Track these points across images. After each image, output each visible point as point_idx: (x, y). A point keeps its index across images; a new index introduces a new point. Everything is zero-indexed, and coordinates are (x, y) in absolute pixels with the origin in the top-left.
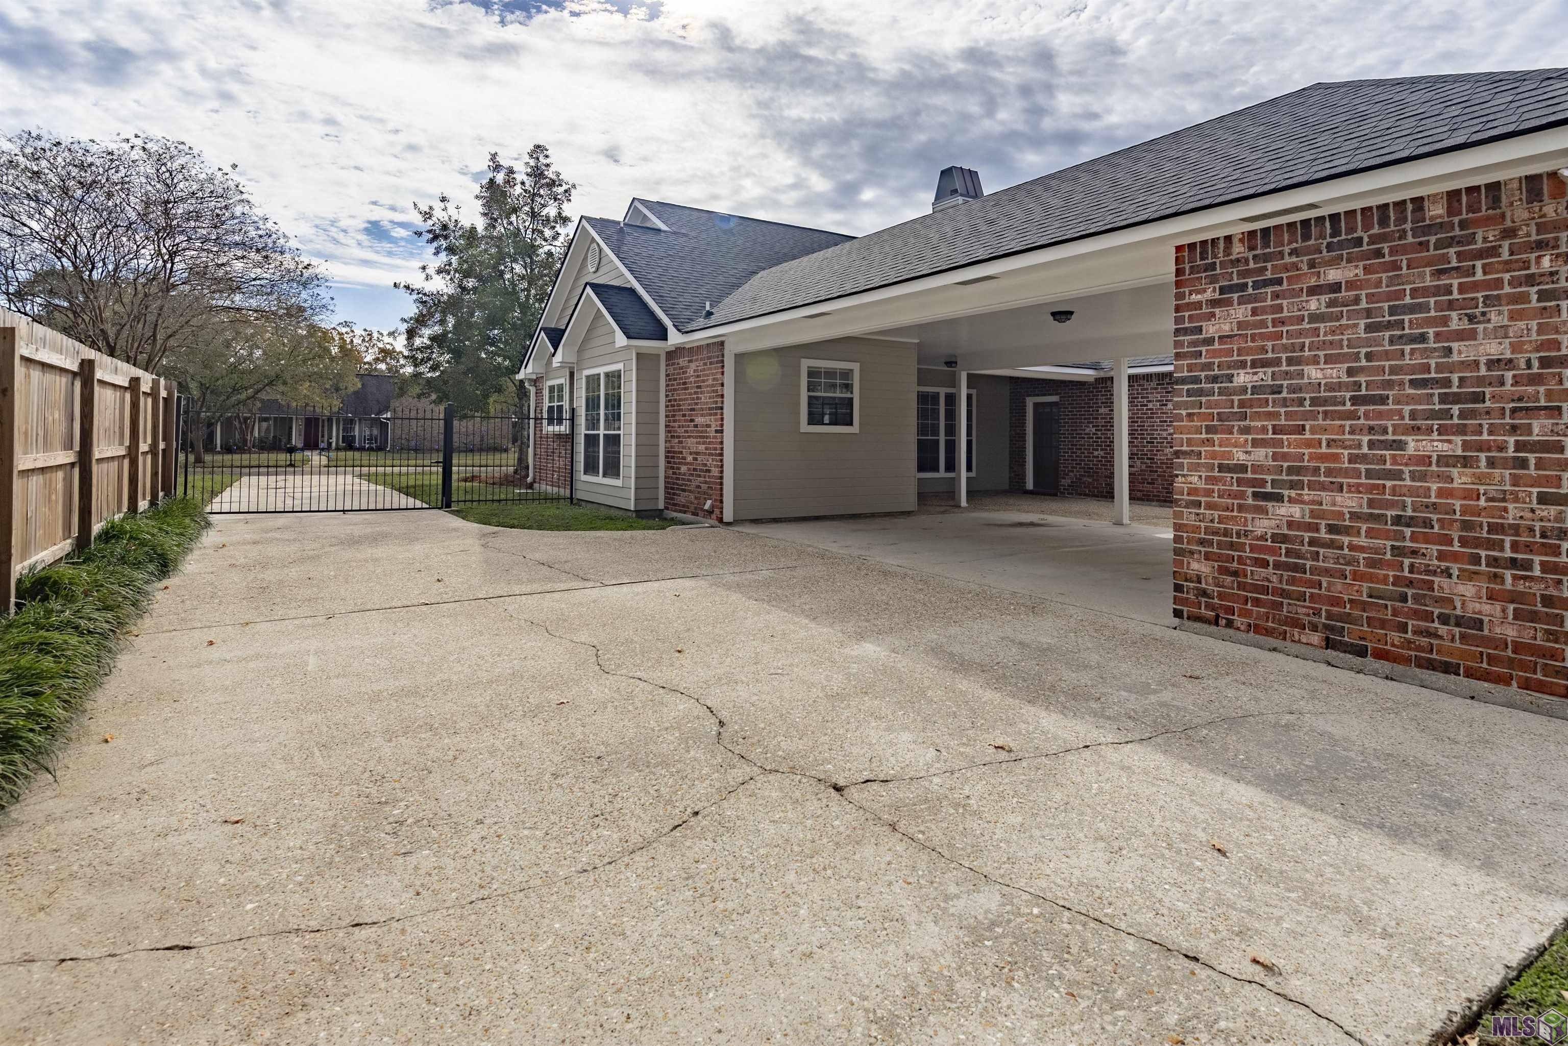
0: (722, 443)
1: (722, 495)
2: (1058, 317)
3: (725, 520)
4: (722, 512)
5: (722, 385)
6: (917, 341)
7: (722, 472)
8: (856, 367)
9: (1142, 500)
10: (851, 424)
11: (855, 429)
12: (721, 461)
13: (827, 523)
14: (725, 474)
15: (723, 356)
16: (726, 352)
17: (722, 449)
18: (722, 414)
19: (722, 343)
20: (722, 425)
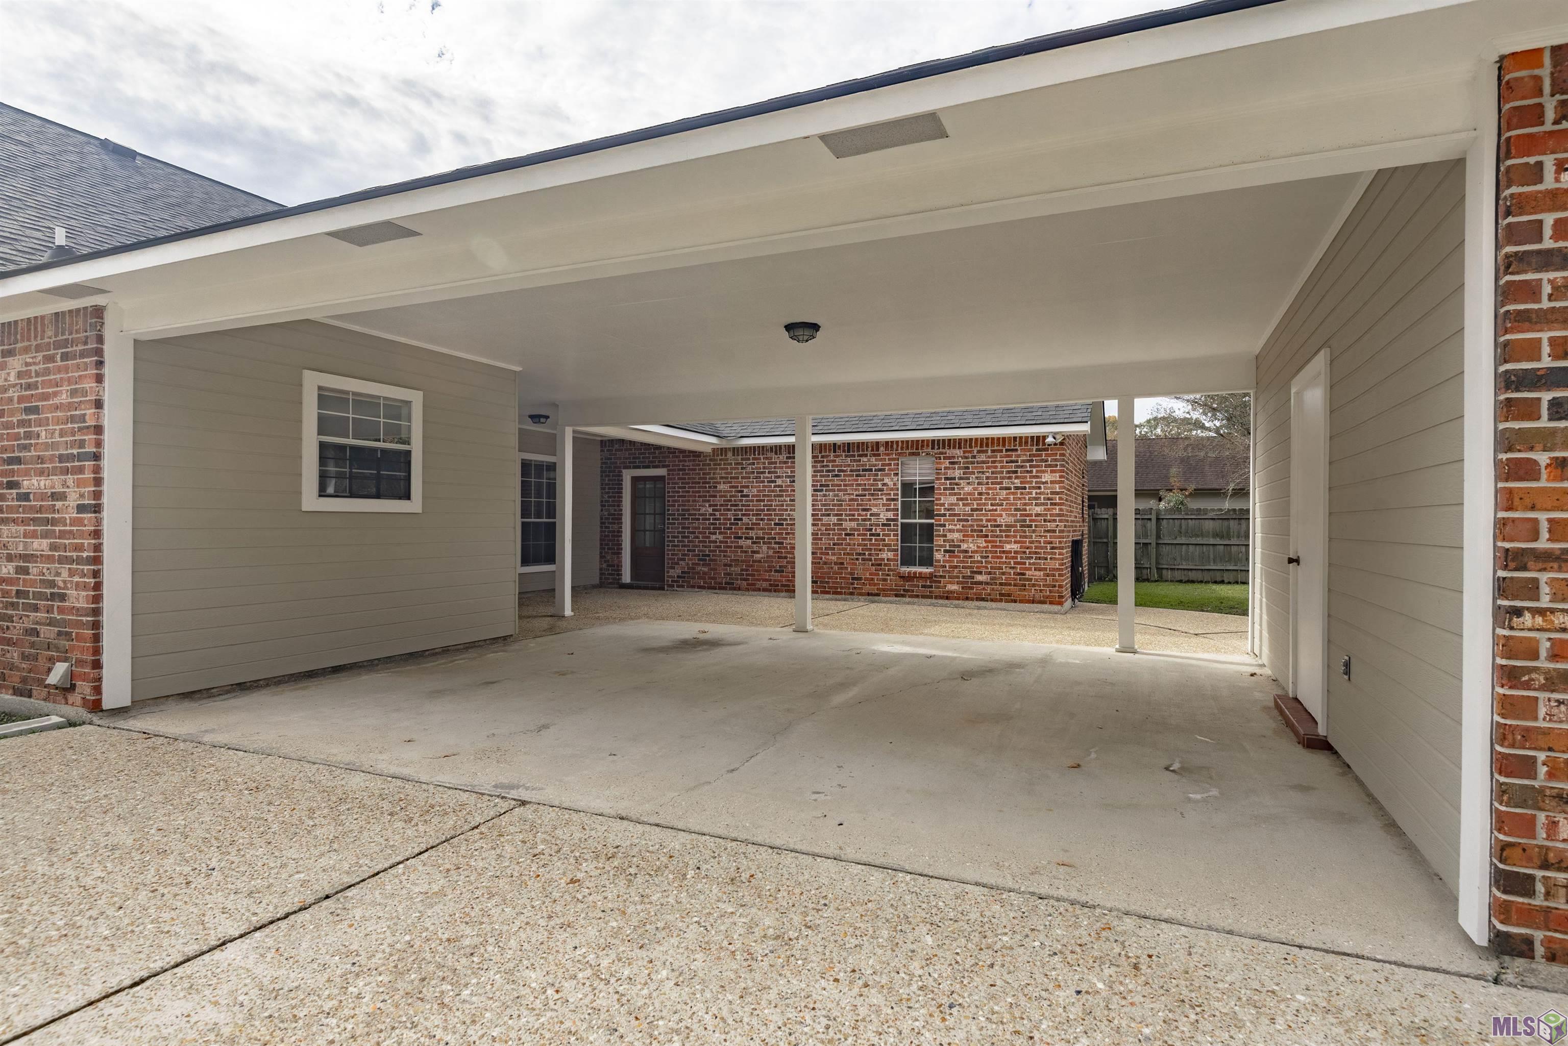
0: (97, 534)
1: (97, 651)
2: (799, 332)
3: (107, 704)
4: (98, 690)
5: (99, 404)
6: (518, 369)
7: (98, 599)
8: (416, 398)
9: (770, 591)
10: (408, 497)
11: (414, 505)
12: (96, 574)
13: (366, 679)
14: (107, 604)
15: (100, 339)
16: (109, 334)
17: (98, 548)
18: (97, 470)
19: (98, 312)
20: (98, 495)
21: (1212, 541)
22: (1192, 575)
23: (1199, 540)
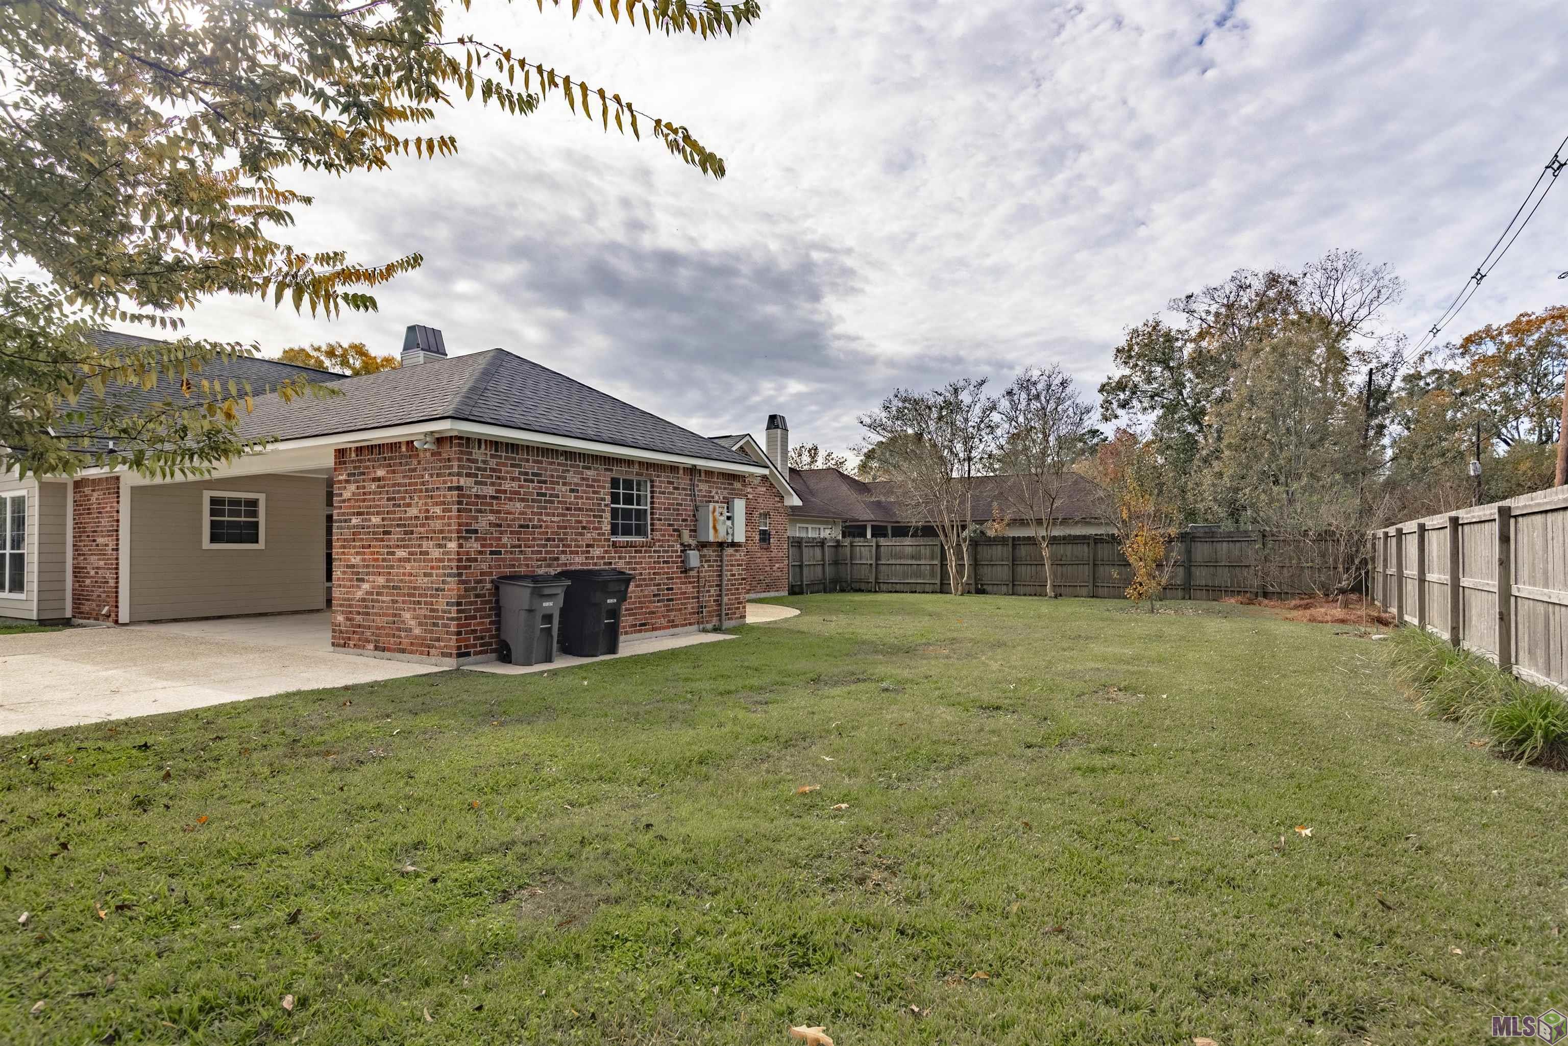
0: (117, 559)
1: (117, 602)
3: (121, 622)
4: (118, 616)
7: (117, 583)
8: (262, 497)
10: (257, 542)
11: (260, 546)
12: (118, 573)
14: (120, 585)
15: (118, 488)
16: (121, 485)
17: (118, 564)
18: (118, 535)
19: (118, 478)
20: (117, 545)
21: (910, 562)
22: (898, 587)
23: (903, 562)
